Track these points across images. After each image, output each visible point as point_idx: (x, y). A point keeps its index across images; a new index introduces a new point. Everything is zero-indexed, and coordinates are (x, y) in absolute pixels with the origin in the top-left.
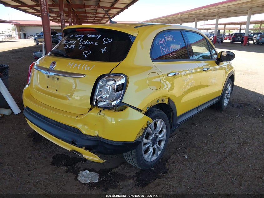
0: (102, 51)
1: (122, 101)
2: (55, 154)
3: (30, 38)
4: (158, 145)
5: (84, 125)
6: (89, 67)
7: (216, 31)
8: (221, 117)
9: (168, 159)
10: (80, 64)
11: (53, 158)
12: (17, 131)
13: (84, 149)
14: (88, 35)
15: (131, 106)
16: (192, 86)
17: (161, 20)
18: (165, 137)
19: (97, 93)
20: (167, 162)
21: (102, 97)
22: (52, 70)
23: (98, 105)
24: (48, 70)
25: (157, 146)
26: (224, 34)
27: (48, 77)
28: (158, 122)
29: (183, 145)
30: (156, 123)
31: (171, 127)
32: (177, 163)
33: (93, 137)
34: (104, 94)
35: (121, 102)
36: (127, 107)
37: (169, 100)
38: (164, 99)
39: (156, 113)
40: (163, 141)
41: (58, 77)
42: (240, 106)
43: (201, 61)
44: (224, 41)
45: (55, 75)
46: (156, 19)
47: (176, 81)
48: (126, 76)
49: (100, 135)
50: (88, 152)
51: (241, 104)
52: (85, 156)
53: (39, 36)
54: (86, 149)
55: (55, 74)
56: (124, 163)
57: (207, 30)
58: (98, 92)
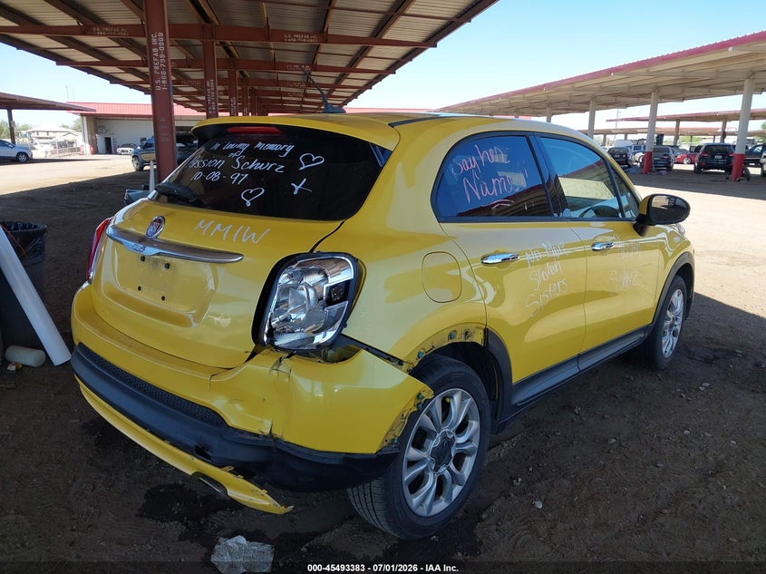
0: (294, 189)
1: (344, 332)
2: (154, 485)
3: (123, 151)
4: (452, 466)
5: (232, 401)
6: (254, 234)
7: (650, 137)
8: (655, 390)
9: (485, 510)
10: (230, 227)
11: (146, 497)
12: (55, 415)
13: (230, 472)
14: (260, 145)
15: (369, 348)
16: (558, 295)
17: (491, 105)
18: (475, 444)
19: (272, 310)
20: (481, 520)
21: (286, 320)
22: (152, 240)
23: (276, 343)
24: (142, 240)
25: (449, 469)
26: (675, 146)
27: (143, 259)
28: (452, 397)
29: (531, 469)
30: (448, 400)
31: (494, 416)
32: (509, 524)
33: (257, 438)
34: (291, 312)
35: (339, 335)
36: (357, 351)
37: (486, 332)
38: (472, 330)
39: (447, 371)
40: (469, 455)
41: (168, 260)
42: (711, 357)
43: (592, 223)
44: (676, 167)
45: (158, 254)
46: (477, 102)
47: (512, 279)
48: (355, 261)
49: (278, 433)
50: (240, 480)
51: (716, 351)
52: (232, 493)
53: (146, 146)
54: (236, 472)
55: (158, 251)
56: (351, 517)
57: (626, 134)
58: (277, 306)
